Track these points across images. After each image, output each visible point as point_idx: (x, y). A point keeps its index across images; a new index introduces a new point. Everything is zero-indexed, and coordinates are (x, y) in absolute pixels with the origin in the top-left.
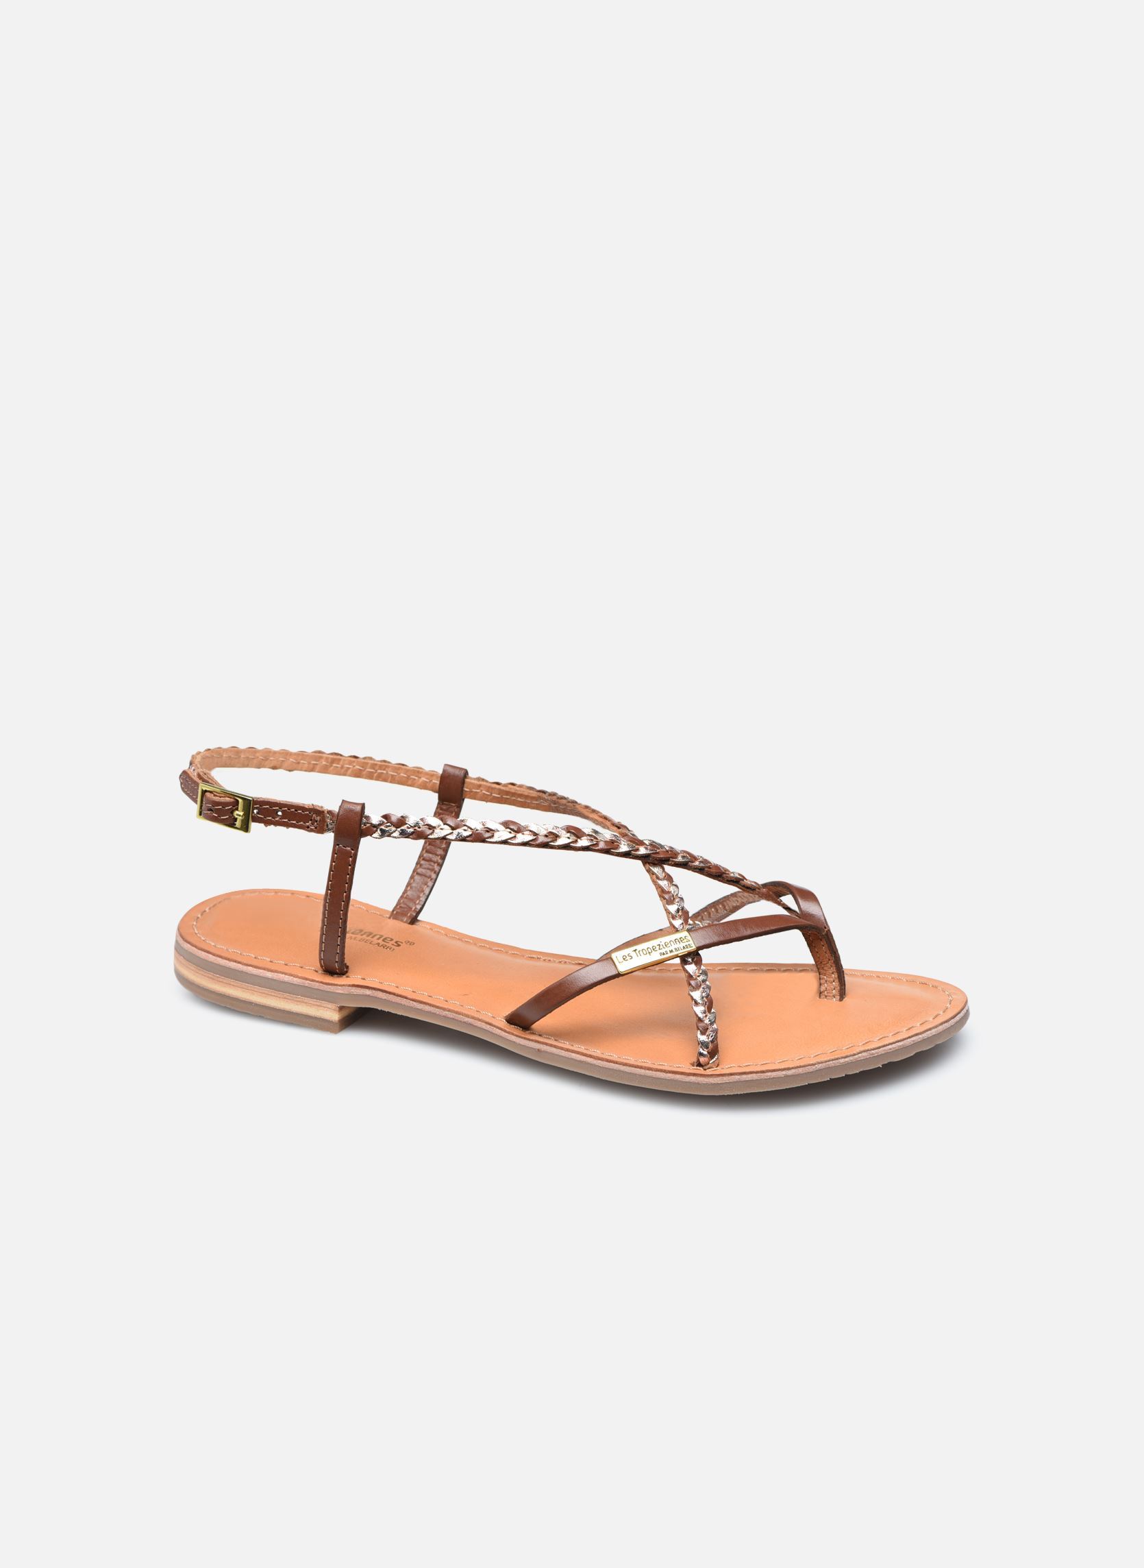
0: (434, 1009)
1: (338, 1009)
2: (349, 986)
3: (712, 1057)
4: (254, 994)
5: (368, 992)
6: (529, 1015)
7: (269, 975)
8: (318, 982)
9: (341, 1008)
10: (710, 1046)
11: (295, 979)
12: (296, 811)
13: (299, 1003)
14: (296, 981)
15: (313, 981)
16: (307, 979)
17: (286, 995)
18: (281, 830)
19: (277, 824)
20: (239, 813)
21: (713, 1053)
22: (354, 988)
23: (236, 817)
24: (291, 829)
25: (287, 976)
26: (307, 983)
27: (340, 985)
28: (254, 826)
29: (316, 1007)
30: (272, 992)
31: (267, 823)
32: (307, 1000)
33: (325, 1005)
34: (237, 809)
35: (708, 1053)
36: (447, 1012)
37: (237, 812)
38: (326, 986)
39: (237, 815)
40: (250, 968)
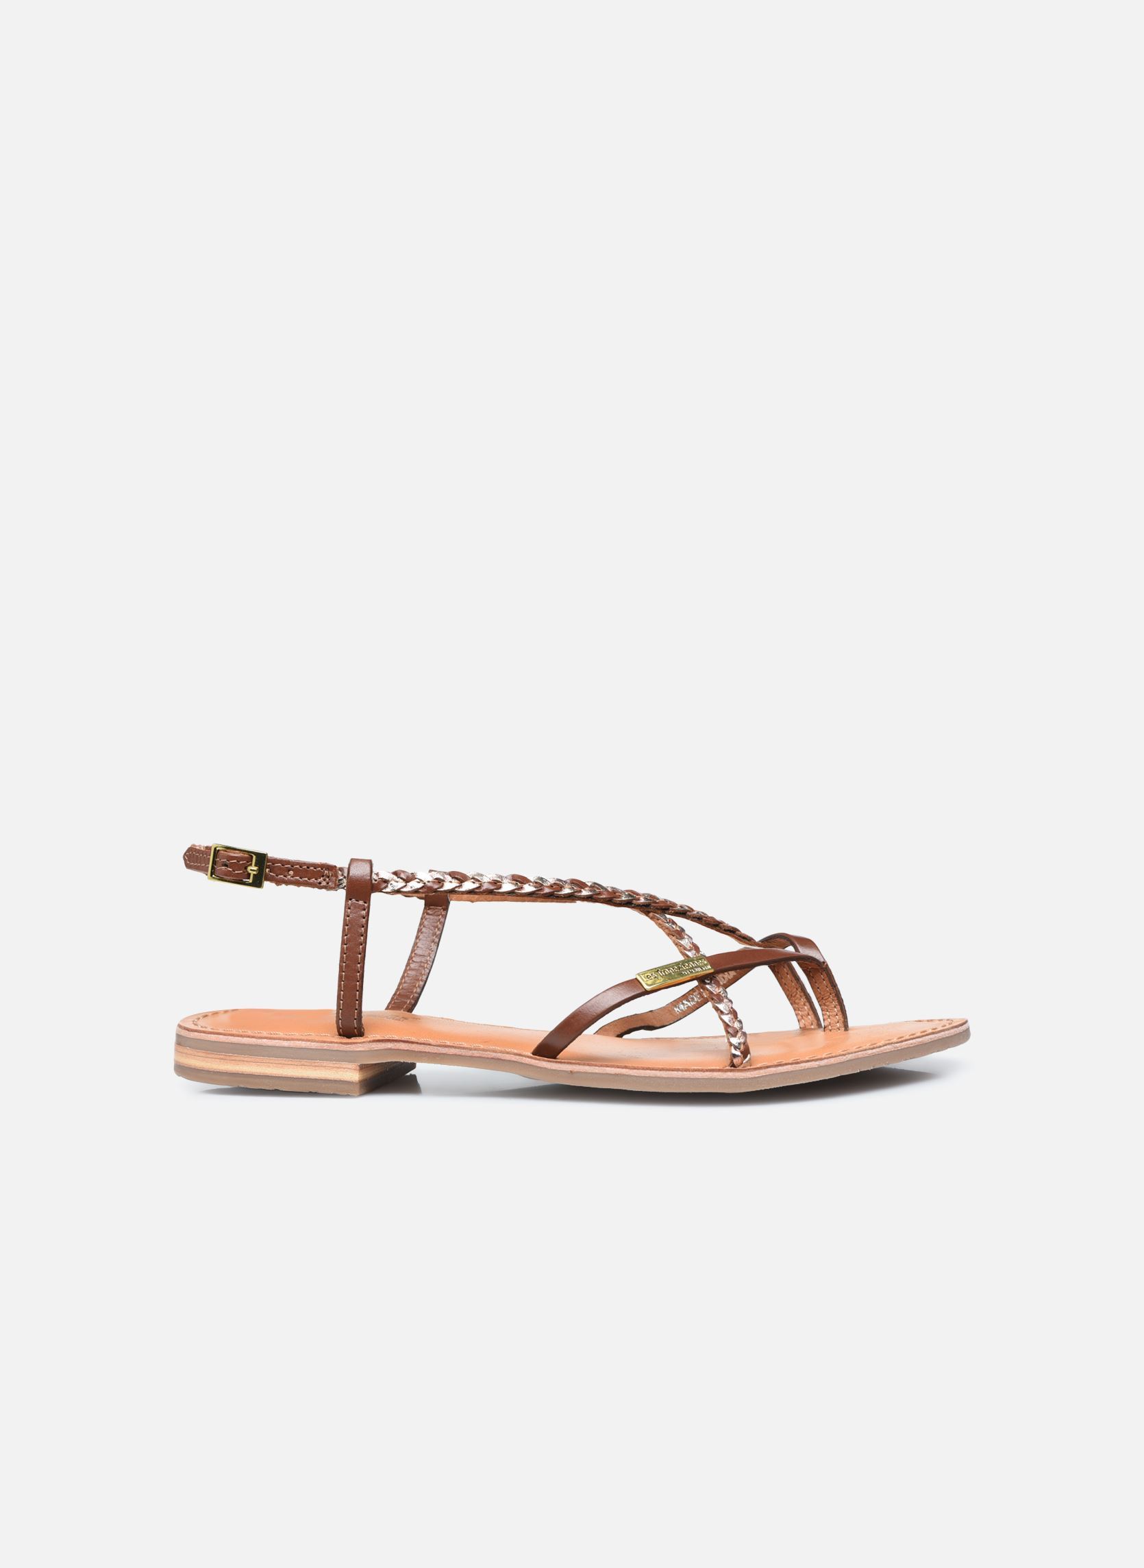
0: (459, 1050)
1: (358, 1068)
2: (370, 1042)
3: (745, 1057)
4: (269, 1066)
5: (390, 1045)
6: (556, 1043)
7: (286, 1044)
8: (337, 1043)
9: (363, 1068)
10: (742, 1047)
11: (313, 1044)
12: (308, 868)
13: (317, 1068)
14: (314, 1045)
15: (331, 1042)
16: (325, 1042)
17: (304, 1062)
18: (292, 888)
19: (288, 883)
20: (253, 869)
21: (746, 1052)
22: (374, 1043)
23: (250, 872)
24: (302, 888)
25: (304, 1042)
26: (325, 1046)
27: (360, 1043)
28: (266, 884)
29: (335, 1069)
30: (289, 1061)
31: (278, 882)
32: (325, 1063)
33: (344, 1066)
34: (251, 865)
35: (742, 1053)
36: (473, 1052)
37: (249, 868)
38: (345, 1046)
39: (251, 870)
40: (265, 1040)
